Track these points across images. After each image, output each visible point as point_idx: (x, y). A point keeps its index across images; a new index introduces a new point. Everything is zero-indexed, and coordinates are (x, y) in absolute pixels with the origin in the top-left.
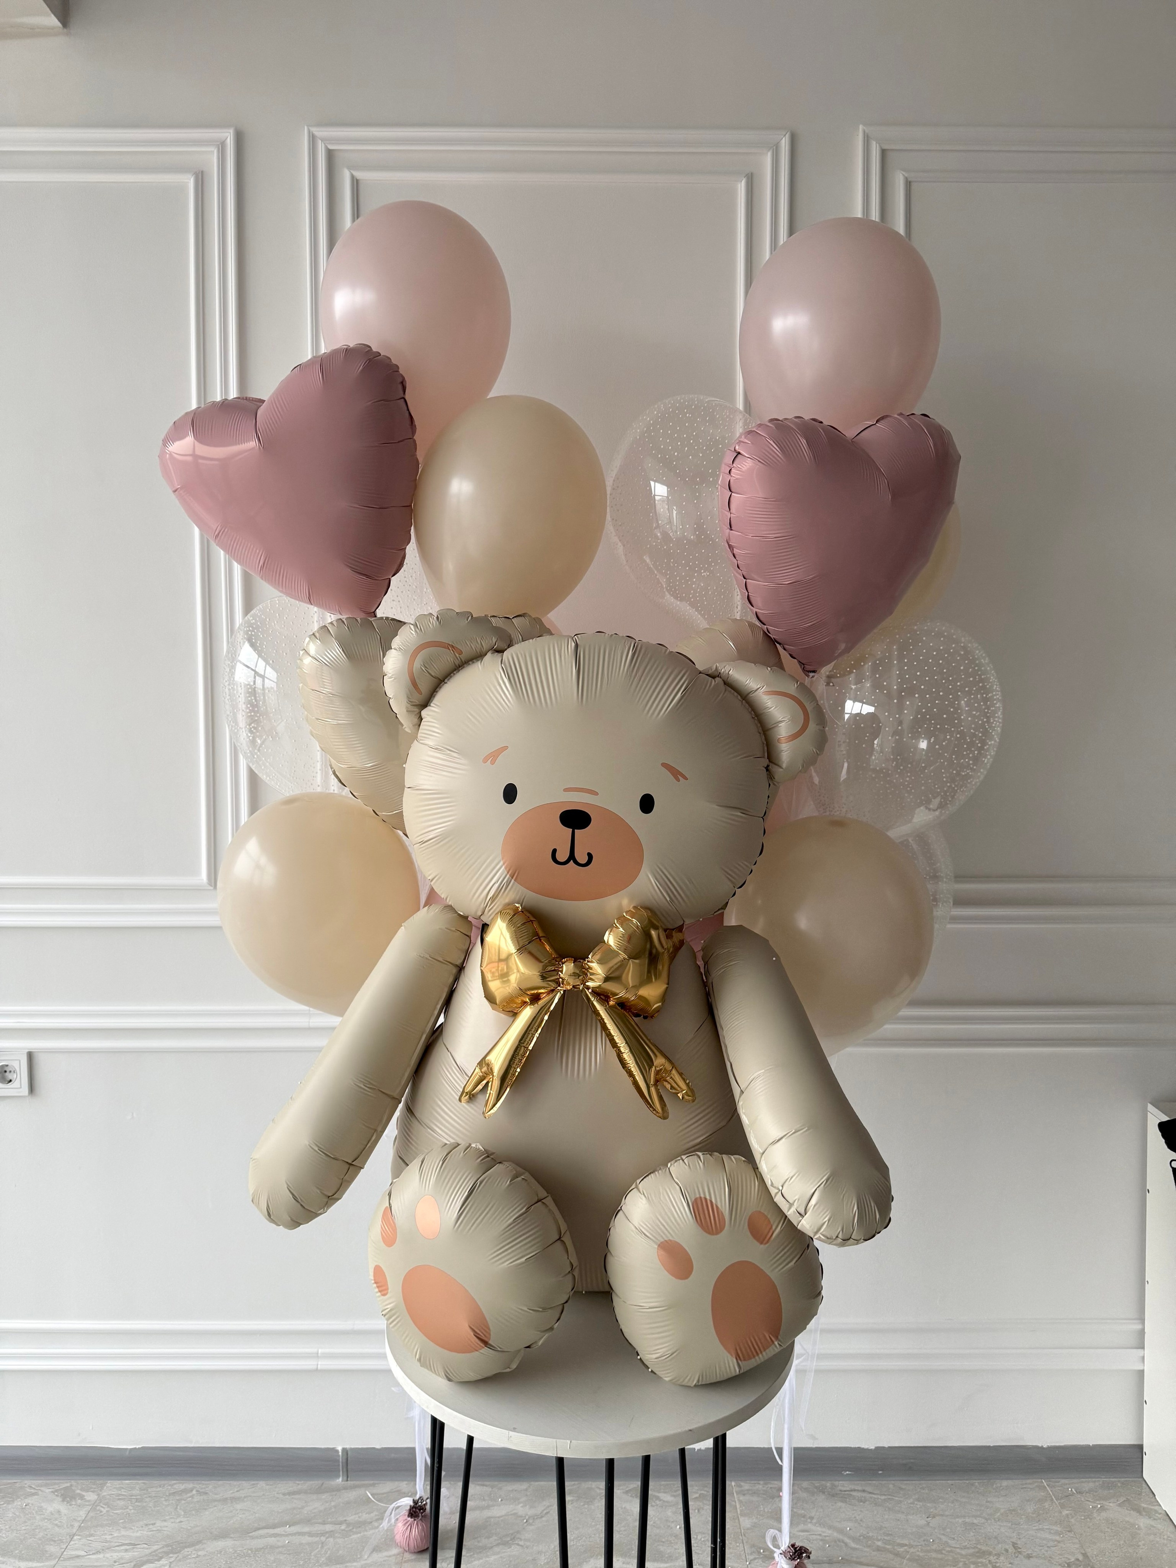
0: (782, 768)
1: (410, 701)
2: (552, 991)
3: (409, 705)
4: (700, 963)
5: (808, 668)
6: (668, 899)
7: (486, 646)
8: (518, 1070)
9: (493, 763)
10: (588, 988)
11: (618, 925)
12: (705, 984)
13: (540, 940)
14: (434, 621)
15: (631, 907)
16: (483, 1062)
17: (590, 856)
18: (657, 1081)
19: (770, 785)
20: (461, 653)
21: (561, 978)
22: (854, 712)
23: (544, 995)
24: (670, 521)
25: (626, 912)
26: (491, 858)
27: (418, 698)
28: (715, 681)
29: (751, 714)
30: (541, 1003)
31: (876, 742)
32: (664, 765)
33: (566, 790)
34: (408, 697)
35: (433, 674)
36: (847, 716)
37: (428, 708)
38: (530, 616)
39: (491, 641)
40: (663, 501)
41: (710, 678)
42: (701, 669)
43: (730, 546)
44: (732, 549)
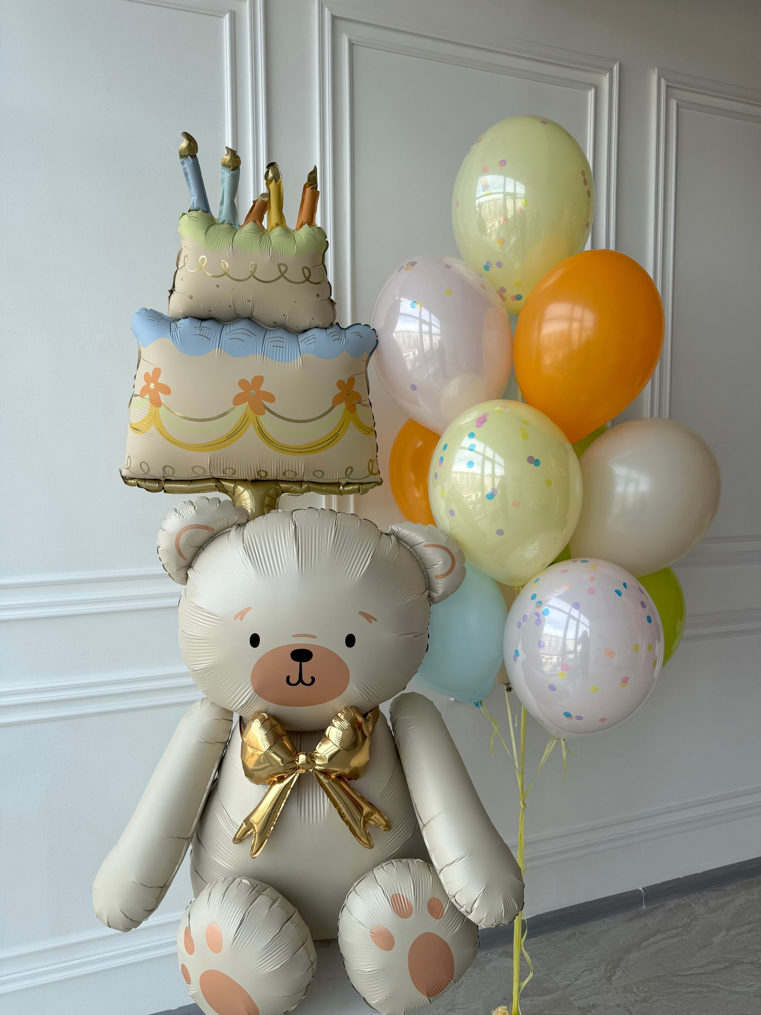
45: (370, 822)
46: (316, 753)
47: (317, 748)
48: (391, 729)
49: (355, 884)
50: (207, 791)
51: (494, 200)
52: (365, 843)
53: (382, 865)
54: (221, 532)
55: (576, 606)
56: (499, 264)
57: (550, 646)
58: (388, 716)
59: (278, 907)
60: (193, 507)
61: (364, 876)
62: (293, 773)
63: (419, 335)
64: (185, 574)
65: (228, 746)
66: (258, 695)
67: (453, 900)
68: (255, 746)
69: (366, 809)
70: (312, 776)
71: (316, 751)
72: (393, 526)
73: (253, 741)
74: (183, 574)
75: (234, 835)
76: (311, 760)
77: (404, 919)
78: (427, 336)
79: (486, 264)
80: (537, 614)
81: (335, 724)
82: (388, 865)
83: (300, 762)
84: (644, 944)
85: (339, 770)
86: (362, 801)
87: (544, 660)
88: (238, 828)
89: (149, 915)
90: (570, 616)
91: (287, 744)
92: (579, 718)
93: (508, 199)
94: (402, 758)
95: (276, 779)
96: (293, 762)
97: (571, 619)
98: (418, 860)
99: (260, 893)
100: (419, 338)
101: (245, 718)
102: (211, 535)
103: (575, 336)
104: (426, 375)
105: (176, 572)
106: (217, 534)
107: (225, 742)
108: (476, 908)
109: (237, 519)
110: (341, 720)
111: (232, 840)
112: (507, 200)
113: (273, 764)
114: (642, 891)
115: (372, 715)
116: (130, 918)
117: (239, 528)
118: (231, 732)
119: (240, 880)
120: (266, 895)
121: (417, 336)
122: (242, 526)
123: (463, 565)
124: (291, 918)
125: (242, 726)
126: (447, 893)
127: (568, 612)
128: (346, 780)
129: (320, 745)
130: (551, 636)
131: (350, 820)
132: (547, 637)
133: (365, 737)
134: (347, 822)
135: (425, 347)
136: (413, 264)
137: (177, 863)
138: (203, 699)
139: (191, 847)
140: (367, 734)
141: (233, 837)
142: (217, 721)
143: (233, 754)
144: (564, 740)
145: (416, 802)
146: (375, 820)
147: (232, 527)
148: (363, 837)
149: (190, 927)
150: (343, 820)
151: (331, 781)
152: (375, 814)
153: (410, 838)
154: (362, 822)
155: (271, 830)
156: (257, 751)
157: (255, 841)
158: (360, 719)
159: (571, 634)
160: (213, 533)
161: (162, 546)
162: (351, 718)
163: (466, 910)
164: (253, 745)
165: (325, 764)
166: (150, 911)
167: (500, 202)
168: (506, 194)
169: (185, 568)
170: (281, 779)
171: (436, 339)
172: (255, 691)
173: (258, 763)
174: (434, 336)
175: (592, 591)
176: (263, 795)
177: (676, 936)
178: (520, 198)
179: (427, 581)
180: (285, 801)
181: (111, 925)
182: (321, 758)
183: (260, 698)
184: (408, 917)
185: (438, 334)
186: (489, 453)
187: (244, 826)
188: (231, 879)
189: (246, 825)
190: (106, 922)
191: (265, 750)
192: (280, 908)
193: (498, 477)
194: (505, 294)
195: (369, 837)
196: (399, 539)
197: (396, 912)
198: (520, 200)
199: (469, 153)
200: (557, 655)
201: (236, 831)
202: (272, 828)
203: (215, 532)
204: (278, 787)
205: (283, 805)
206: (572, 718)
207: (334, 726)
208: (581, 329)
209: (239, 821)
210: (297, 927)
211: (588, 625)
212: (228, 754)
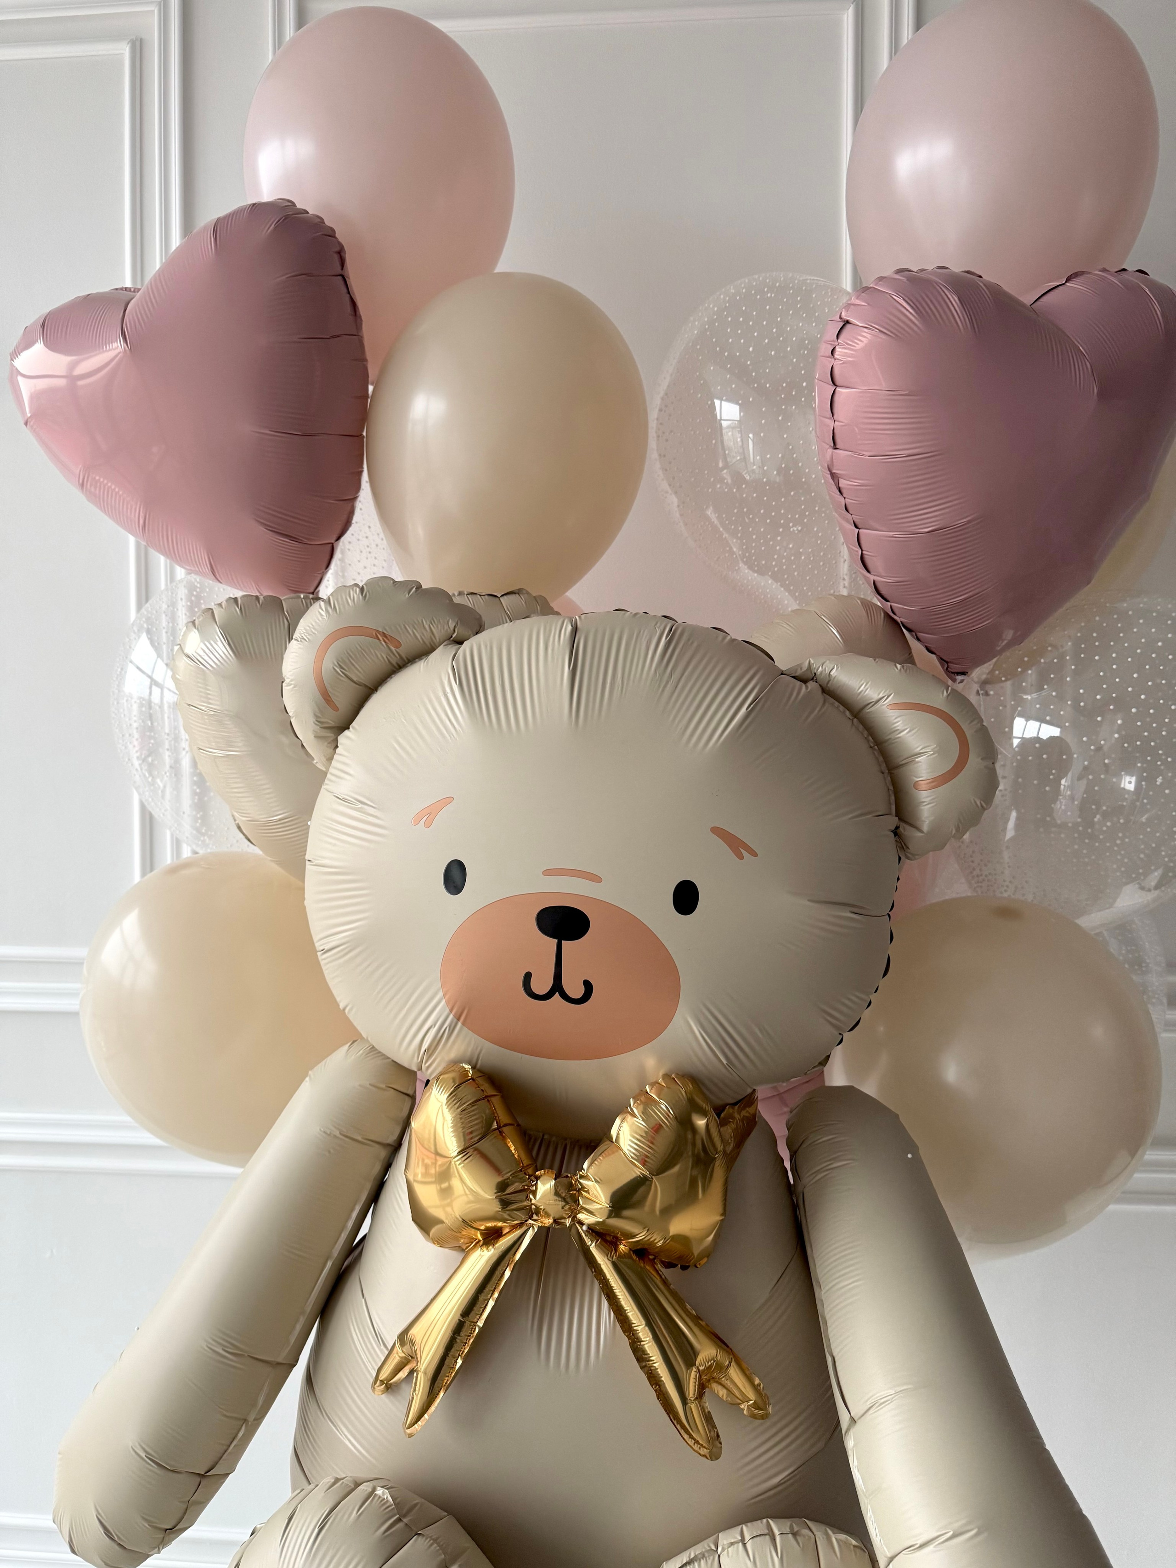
0: (922, 832)
1: (319, 721)
2: (521, 1225)
3: (318, 727)
4: (784, 1153)
5: (955, 667)
6: (725, 1062)
7: (439, 632)
8: (460, 1362)
9: (428, 825)
10: (581, 1223)
11: (635, 1110)
12: (790, 1190)
13: (501, 1133)
14: (356, 594)
15: (661, 1074)
16: (403, 1337)
17: (588, 985)
18: (702, 1388)
19: (900, 859)
20: (398, 645)
21: (532, 1204)
22: (1027, 735)
23: (507, 1230)
24: (745, 459)
25: (652, 1085)
26: (424, 984)
27: (332, 718)
28: (807, 687)
29: (868, 741)
30: (503, 1243)
31: (1063, 782)
32: (716, 831)
33: (548, 872)
34: (316, 716)
35: (355, 679)
36: (1016, 742)
37: (346, 732)
38: (528, 593)
39: (446, 627)
40: (733, 428)
41: (798, 683)
42: (783, 667)
43: (833, 476)
44: (836, 481)
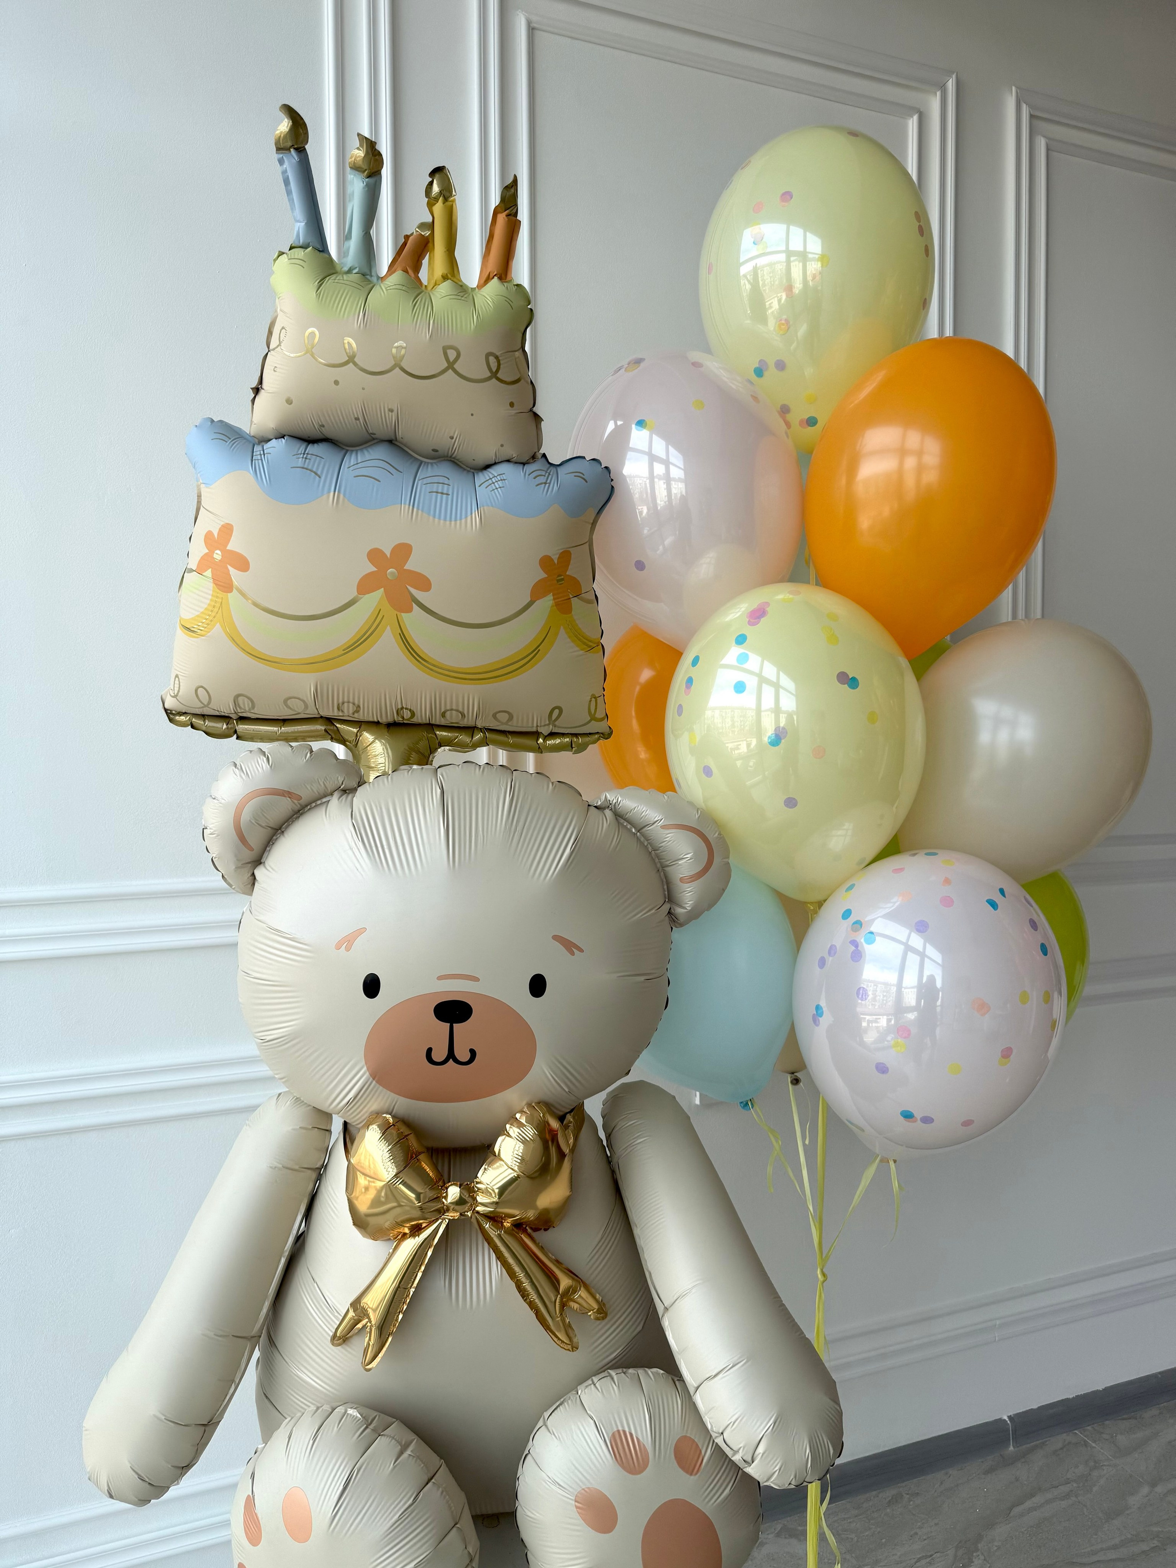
45: (572, 1304)
46: (477, 1183)
47: (479, 1175)
48: (605, 1143)
49: (546, 1414)
50: (286, 1254)
51: (771, 265)
52: (563, 1342)
53: (592, 1380)
54: (314, 804)
55: (921, 927)
56: (781, 366)
57: (874, 999)
58: (599, 1122)
59: (411, 1457)
60: (265, 759)
61: (562, 1400)
62: (437, 1220)
63: (648, 481)
64: (250, 875)
65: (324, 1175)
66: (377, 1082)
67: (719, 1441)
68: (372, 1174)
69: (565, 1282)
70: (471, 1223)
71: (477, 1180)
72: (607, 794)
73: (367, 1164)
74: (248, 875)
75: (334, 1331)
76: (469, 1195)
77: (634, 1476)
78: (662, 482)
79: (758, 366)
80: (855, 943)
81: (511, 1133)
82: (603, 1379)
83: (450, 1199)
84: (1017, 1510)
85: (517, 1213)
86: (558, 1267)
87: (864, 1024)
88: (341, 1318)
89: (182, 1475)
90: (908, 948)
91: (426, 1167)
92: (927, 1120)
93: (794, 261)
94: (626, 1194)
95: (407, 1231)
96: (438, 1199)
97: (909, 953)
98: (655, 1370)
99: (378, 1433)
100: (648, 485)
101: (353, 1126)
102: (297, 808)
103: (910, 482)
104: (661, 547)
105: (235, 871)
106: (307, 806)
107: (317, 1168)
108: (761, 1455)
109: (340, 779)
110: (520, 1125)
111: (329, 1338)
112: (792, 264)
113: (402, 1204)
114: (1009, 1422)
115: (574, 1118)
116: (147, 1480)
117: (344, 797)
118: (328, 1151)
119: (343, 1411)
120: (390, 1437)
121: (646, 484)
122: (349, 793)
123: (727, 860)
124: (435, 1477)
125: (348, 1140)
126: (709, 1427)
127: (905, 941)
128: (529, 1230)
129: (485, 1169)
130: (876, 984)
131: (537, 1301)
132: (870, 984)
133: (562, 1155)
134: (532, 1305)
135: (658, 502)
136: (638, 361)
137: (233, 1381)
138: (280, 1094)
139: (257, 1354)
140: (566, 1151)
141: (331, 1334)
142: (304, 1131)
143: (332, 1189)
144: (895, 1161)
145: (650, 1269)
146: (580, 1300)
147: (332, 794)
148: (559, 1331)
149: (253, 1497)
150: (525, 1301)
151: (505, 1232)
152: (580, 1289)
153: (639, 1332)
154: (557, 1303)
155: (399, 1320)
156: (374, 1182)
157: (370, 1339)
158: (554, 1124)
159: (911, 979)
160: (299, 804)
161: (211, 826)
162: (539, 1122)
163: (744, 1458)
164: (367, 1172)
165: (493, 1203)
166: (183, 1467)
167: (780, 268)
168: (789, 254)
169: (250, 865)
170: (416, 1230)
171: (678, 489)
172: (371, 1075)
173: (376, 1202)
174: (673, 483)
175: (947, 902)
176: (384, 1260)
177: (1067, 1496)
178: (813, 259)
179: (666, 887)
180: (423, 1268)
181: (113, 1495)
182: (486, 1192)
183: (381, 1088)
184: (640, 1472)
185: (680, 480)
186: (770, 671)
187: (351, 1314)
188: (327, 1408)
189: (354, 1311)
190: (106, 1488)
191: (389, 1179)
192: (415, 1458)
193: (784, 712)
194: (789, 417)
195: (570, 1331)
196: (619, 816)
197: (618, 1463)
198: (813, 263)
199: (728, 187)
200: (887, 1015)
201: (336, 1324)
202: (401, 1316)
203: (303, 802)
204: (410, 1245)
205: (420, 1275)
206: (915, 1121)
207: (509, 1136)
208: (920, 469)
209: (342, 1304)
210: (444, 1493)
211: (940, 962)
212: (323, 1189)
